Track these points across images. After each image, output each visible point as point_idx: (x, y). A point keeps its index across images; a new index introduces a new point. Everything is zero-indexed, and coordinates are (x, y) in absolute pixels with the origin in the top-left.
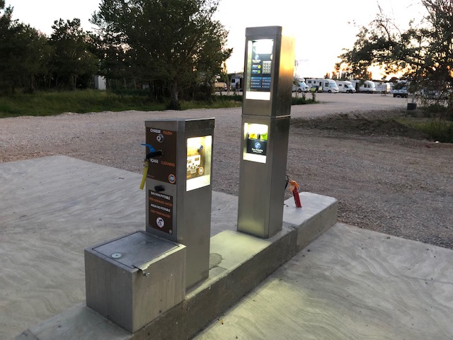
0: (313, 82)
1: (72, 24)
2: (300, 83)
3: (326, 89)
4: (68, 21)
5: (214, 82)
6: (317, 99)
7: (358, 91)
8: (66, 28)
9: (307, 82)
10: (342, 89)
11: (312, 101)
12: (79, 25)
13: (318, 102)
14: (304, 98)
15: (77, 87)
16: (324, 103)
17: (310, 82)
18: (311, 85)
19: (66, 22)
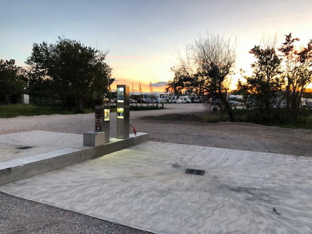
0: (165, 97)
1: (9, 63)
2: (157, 98)
3: (173, 101)
4: (7, 61)
5: (103, 98)
6: (165, 107)
7: (193, 102)
8: (5, 65)
9: (162, 97)
10: (183, 101)
11: (162, 108)
12: (14, 63)
13: (165, 108)
14: (157, 106)
15: (10, 102)
16: (169, 109)
17: (163, 97)
18: (164, 99)
19: (5, 61)
